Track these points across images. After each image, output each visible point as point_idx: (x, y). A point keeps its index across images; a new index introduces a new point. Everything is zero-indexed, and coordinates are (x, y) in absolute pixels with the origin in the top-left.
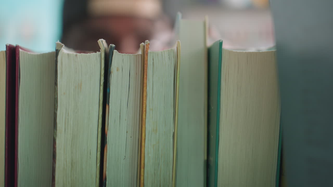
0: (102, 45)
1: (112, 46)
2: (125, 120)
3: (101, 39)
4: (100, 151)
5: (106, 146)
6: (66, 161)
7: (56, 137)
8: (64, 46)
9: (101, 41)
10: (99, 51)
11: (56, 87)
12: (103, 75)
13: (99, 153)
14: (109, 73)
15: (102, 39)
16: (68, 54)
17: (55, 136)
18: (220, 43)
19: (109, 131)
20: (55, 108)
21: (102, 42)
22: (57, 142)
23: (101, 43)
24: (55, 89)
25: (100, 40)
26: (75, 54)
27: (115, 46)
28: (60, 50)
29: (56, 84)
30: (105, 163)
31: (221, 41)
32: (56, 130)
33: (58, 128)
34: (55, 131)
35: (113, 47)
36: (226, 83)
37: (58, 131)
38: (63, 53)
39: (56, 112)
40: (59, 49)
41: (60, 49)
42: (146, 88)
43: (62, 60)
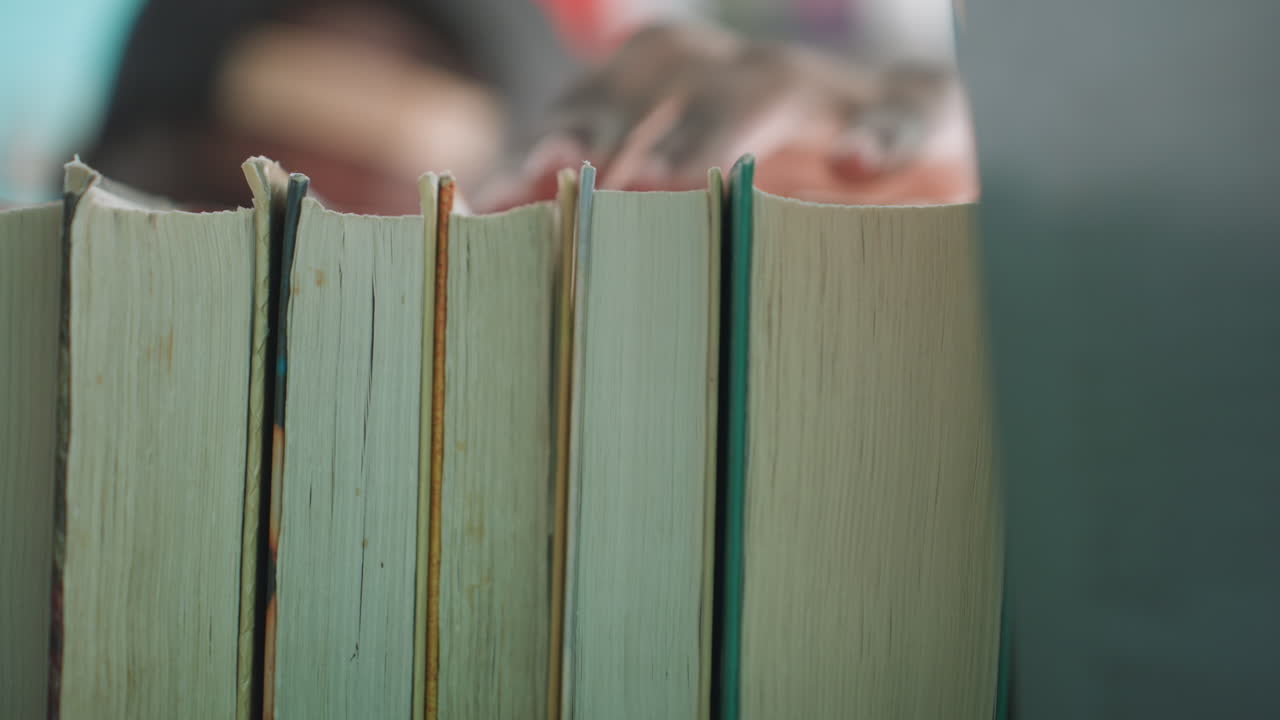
0: (260, 180)
1: (296, 182)
2: (357, 492)
3: (257, 156)
4: (252, 626)
5: (272, 601)
6: (108, 663)
7: (63, 561)
8: (99, 177)
9: (254, 166)
10: (248, 204)
11: (64, 351)
12: (263, 307)
13: (247, 637)
14: (286, 295)
15: (262, 158)
16: (117, 215)
17: (58, 558)
18: (744, 167)
19: (286, 537)
20: (62, 443)
21: (260, 167)
22: (68, 583)
23: (258, 175)
24: (60, 358)
25: (253, 159)
26: (146, 210)
27: (307, 178)
28: (79, 197)
29: (64, 339)
30: (268, 672)
31: (747, 162)
32: (64, 532)
33: (71, 525)
34: (61, 538)
35: (300, 185)
36: (770, 334)
37: (71, 537)
38: (95, 207)
39: (62, 454)
40: (78, 193)
41: (83, 193)
42: (444, 362)
43: (88, 237)
